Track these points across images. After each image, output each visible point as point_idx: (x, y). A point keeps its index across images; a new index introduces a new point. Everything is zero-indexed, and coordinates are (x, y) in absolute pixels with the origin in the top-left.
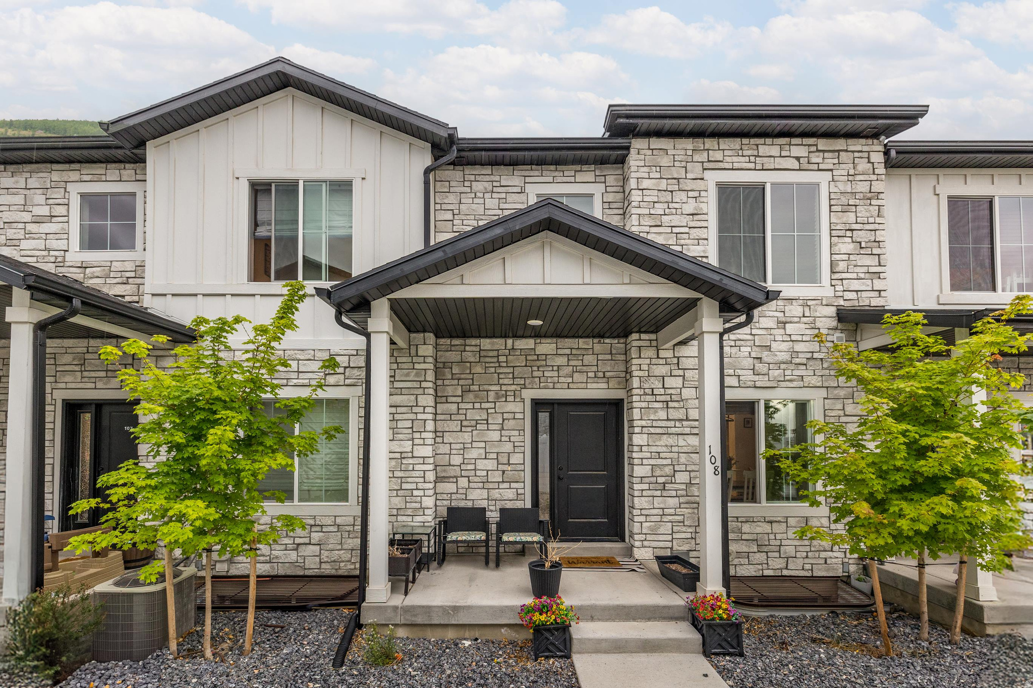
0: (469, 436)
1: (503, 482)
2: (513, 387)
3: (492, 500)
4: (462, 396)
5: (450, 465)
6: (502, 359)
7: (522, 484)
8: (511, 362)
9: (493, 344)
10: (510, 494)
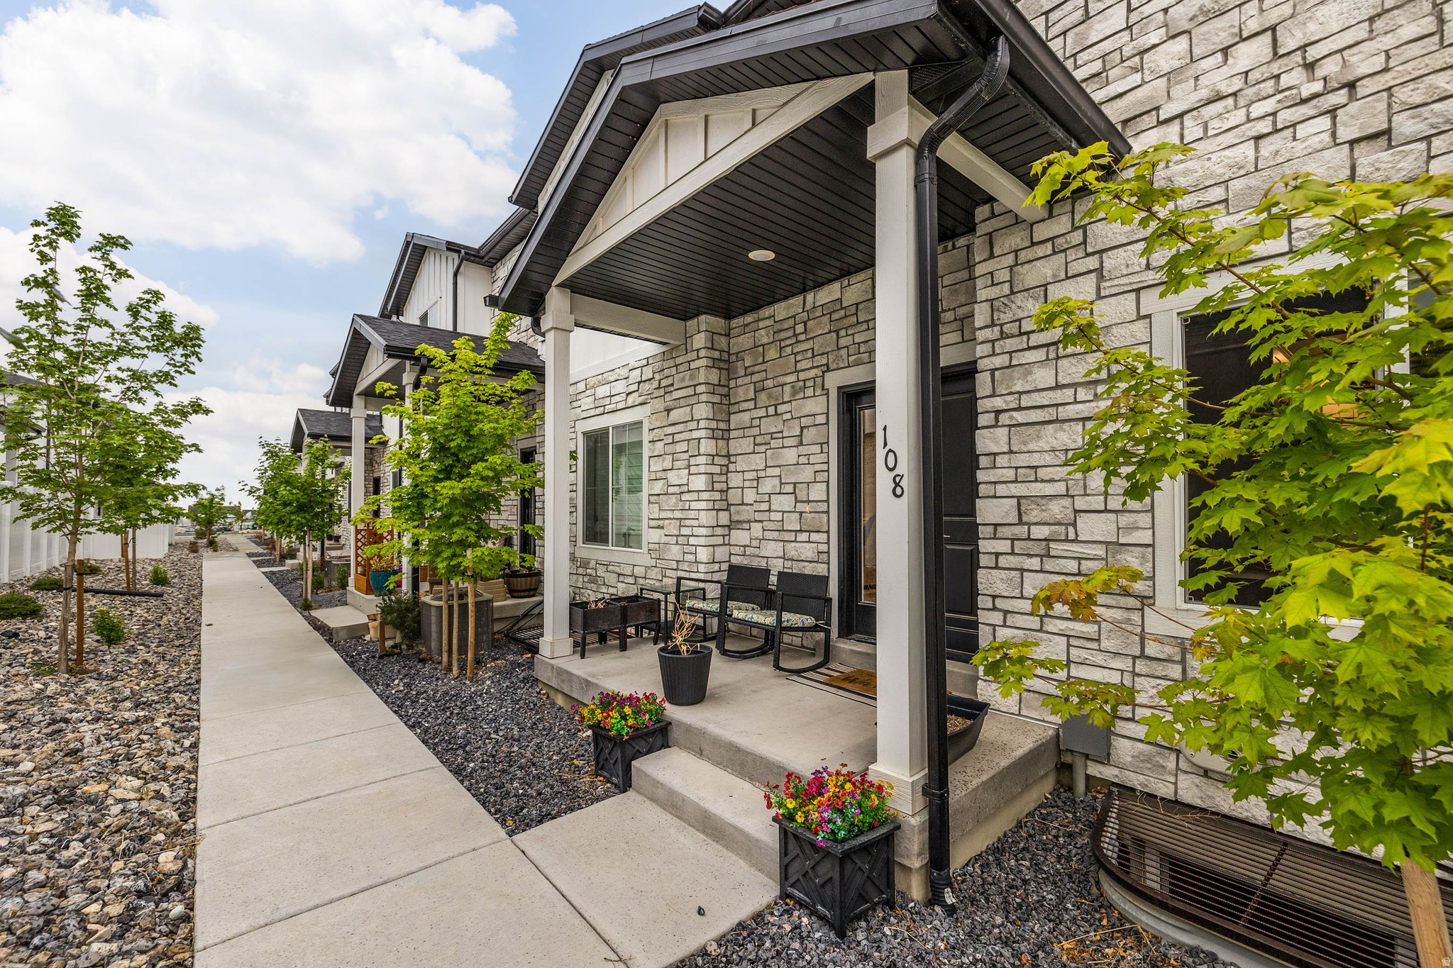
0: (761, 458)
1: (801, 531)
2: (812, 373)
3: (788, 560)
4: (755, 399)
5: (743, 504)
6: (800, 328)
7: (825, 535)
8: (812, 331)
9: (788, 308)
10: (808, 551)
